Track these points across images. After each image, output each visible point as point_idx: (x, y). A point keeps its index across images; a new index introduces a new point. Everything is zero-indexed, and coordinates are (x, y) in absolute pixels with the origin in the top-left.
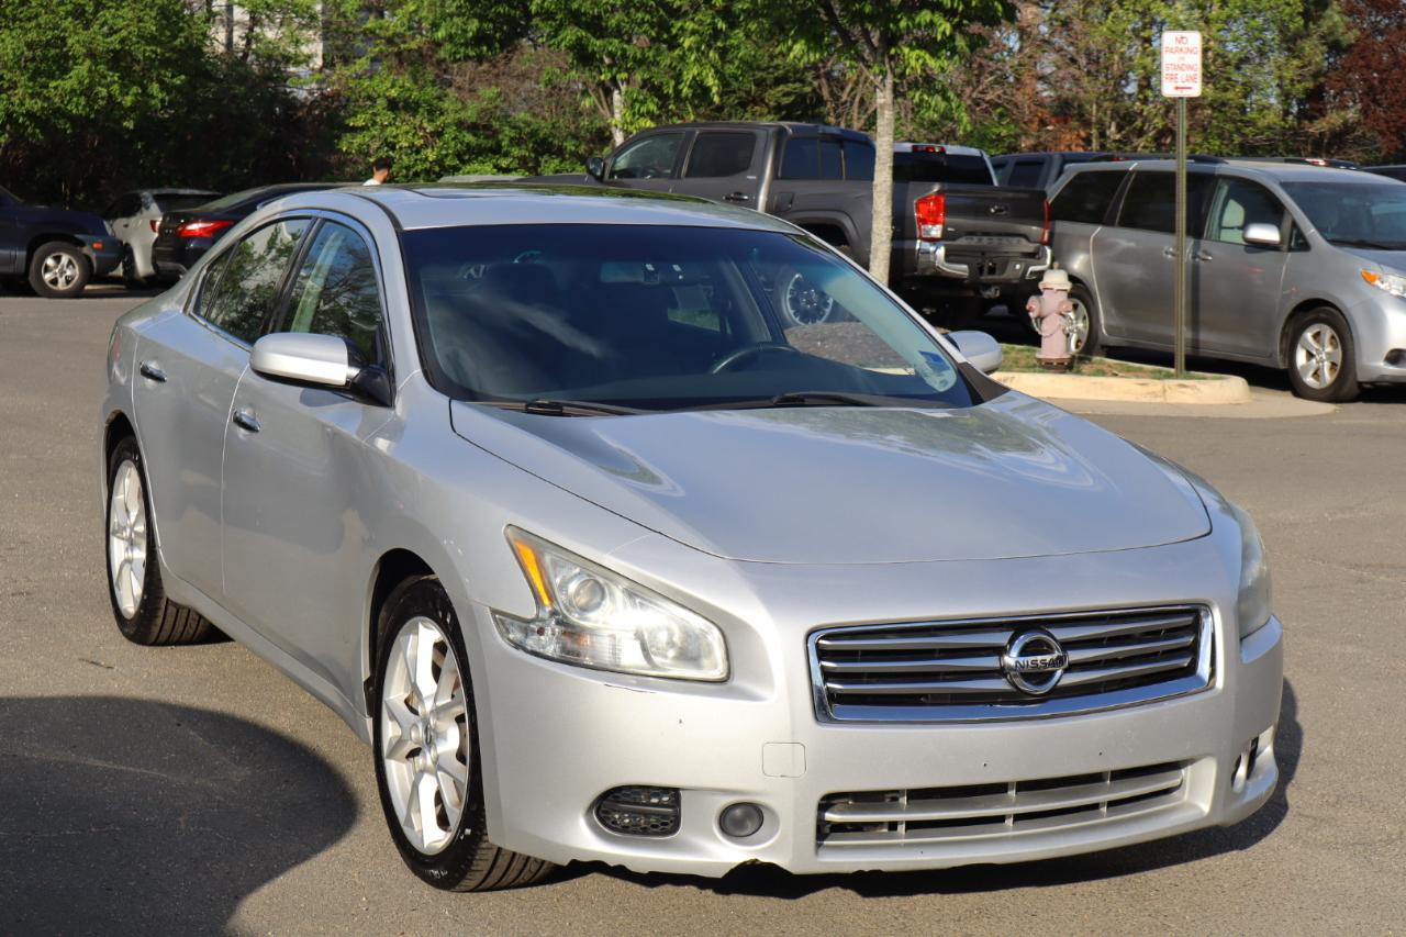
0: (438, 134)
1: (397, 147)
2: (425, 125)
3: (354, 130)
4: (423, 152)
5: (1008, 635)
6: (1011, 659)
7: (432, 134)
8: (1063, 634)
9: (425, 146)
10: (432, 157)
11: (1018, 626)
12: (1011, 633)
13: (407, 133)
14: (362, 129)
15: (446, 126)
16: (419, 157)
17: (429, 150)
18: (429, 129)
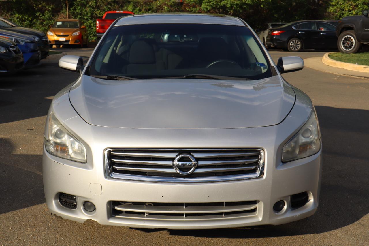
0: (357, 6)
1: (345, 10)
2: (353, 4)
3: (333, 6)
4: (352, 11)
5: (176, 154)
6: (176, 162)
7: (355, 6)
8: (196, 155)
9: (353, 10)
10: (354, 13)
11: (179, 151)
12: (177, 154)
13: (347, 6)
14: (335, 5)
15: (359, 4)
16: (350, 13)
17: (353, 11)
18: (354, 4)
